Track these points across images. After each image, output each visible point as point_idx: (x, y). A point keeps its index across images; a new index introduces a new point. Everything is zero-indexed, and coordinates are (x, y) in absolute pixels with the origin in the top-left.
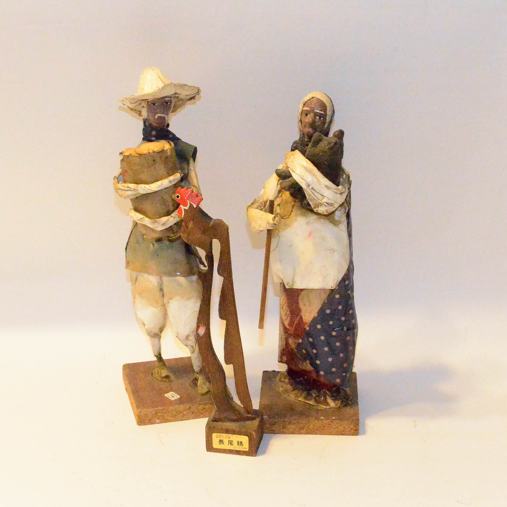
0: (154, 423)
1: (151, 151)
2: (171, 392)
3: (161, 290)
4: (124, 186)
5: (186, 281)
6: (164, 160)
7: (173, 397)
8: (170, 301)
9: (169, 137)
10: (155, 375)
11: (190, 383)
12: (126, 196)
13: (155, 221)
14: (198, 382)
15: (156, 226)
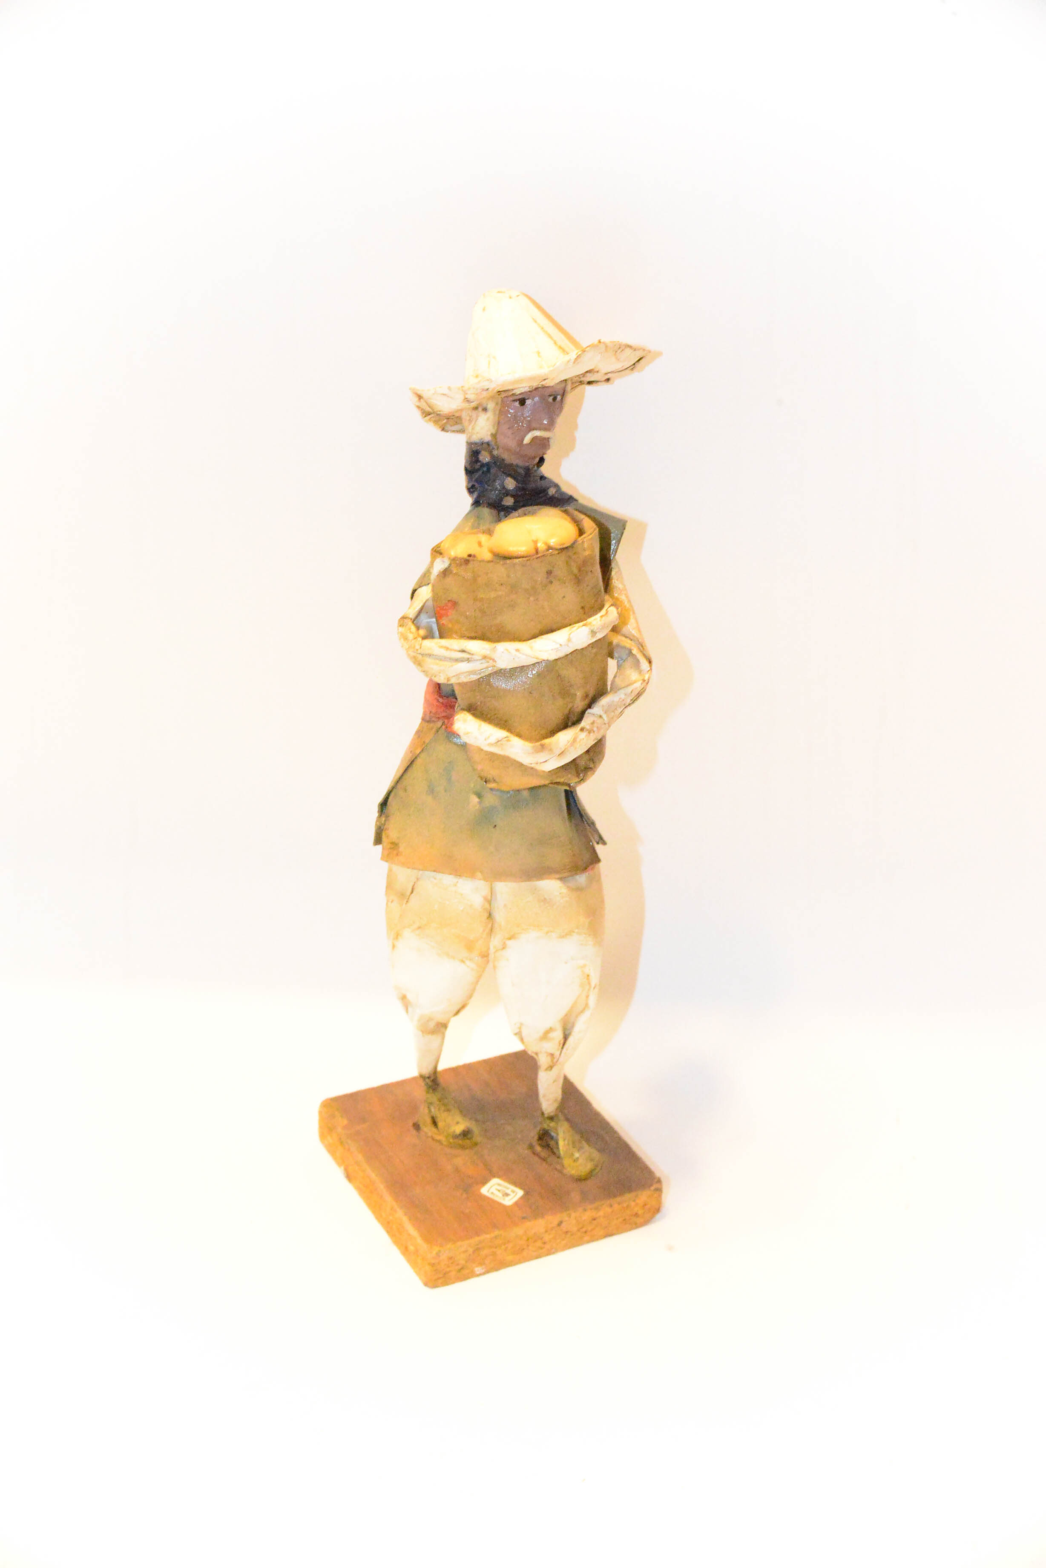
0: (472, 1275)
1: (541, 546)
2: (495, 1181)
3: (490, 916)
4: (447, 649)
5: (564, 890)
6: (575, 571)
7: (507, 1195)
8: (509, 943)
9: (547, 494)
10: (428, 1129)
11: (531, 1147)
12: (450, 675)
13: (542, 746)
14: (557, 1143)
15: (542, 761)
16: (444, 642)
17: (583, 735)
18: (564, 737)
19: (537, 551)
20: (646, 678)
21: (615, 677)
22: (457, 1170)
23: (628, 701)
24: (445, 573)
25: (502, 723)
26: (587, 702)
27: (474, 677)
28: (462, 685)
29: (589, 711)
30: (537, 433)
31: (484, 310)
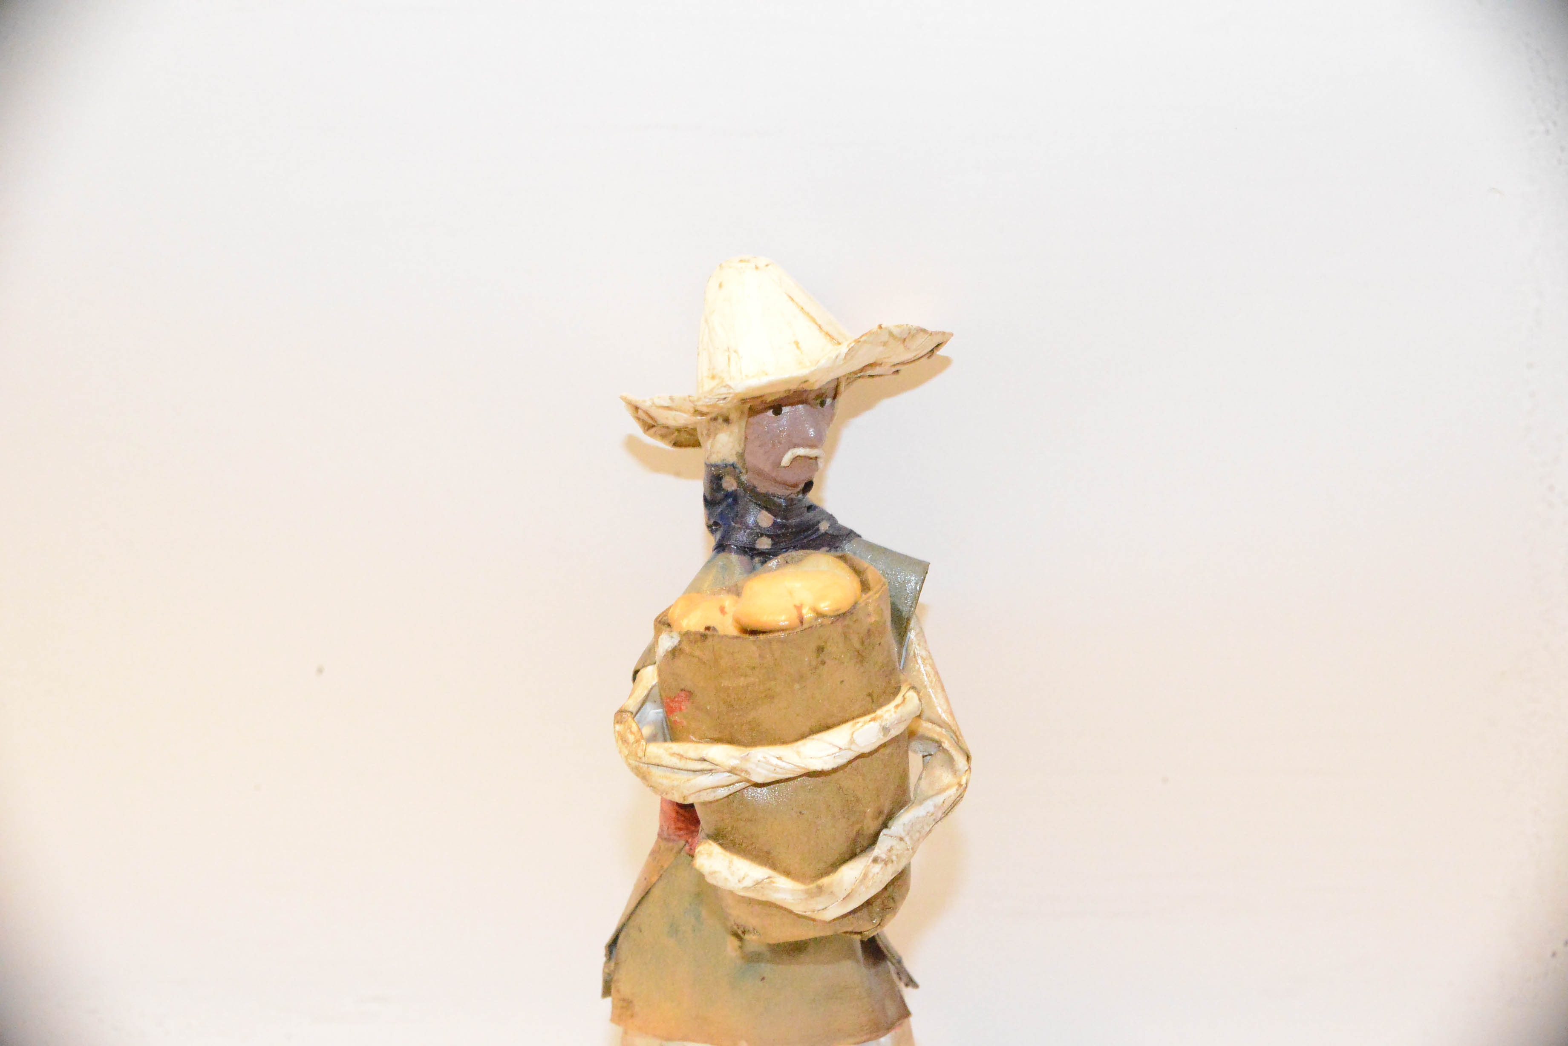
1: (807, 613)
4: (681, 757)
6: (857, 645)
9: (818, 529)
12: (686, 792)
13: (820, 889)
15: (820, 907)
16: (676, 747)
17: (877, 868)
18: (850, 872)
19: (802, 621)
20: (963, 782)
21: (920, 778)
23: (940, 814)
24: (675, 653)
25: (764, 857)
26: (881, 819)
27: (723, 793)
28: (705, 804)
29: (885, 831)
30: (801, 451)
31: (720, 286)
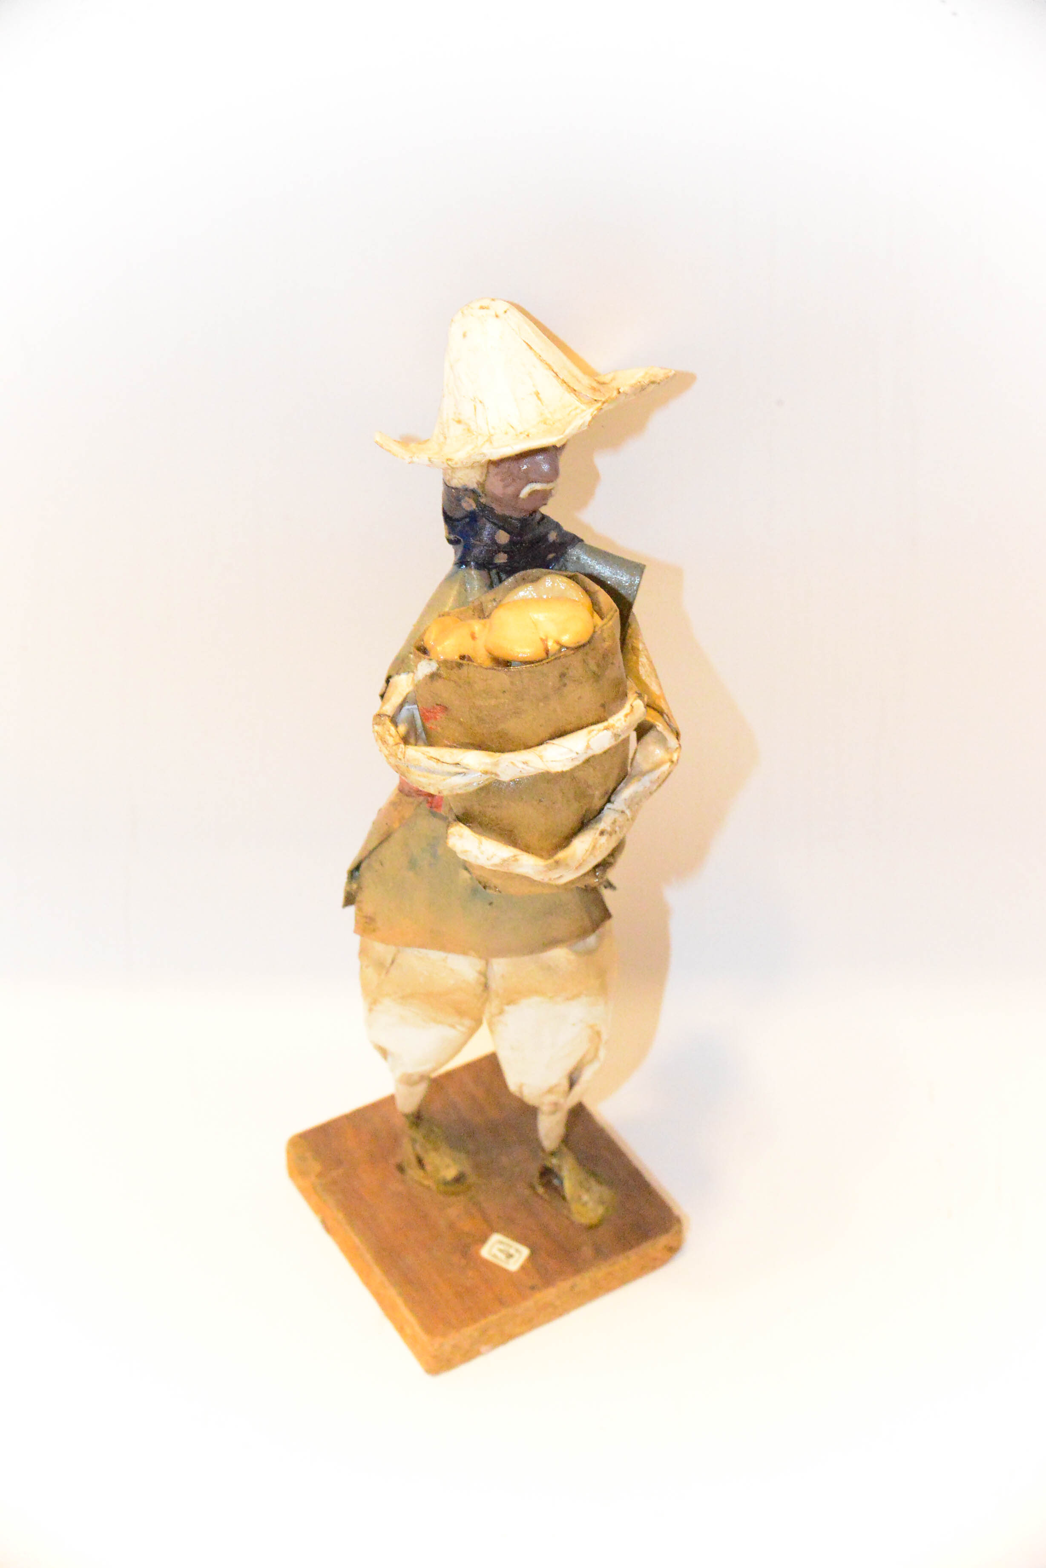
0: (478, 1353)
1: (552, 646)
2: (495, 1238)
3: (485, 987)
5: (572, 957)
6: (593, 667)
7: (510, 1256)
8: (507, 1008)
9: (547, 540)
10: (414, 1173)
11: (532, 1187)
13: (557, 862)
14: (562, 1183)
15: (557, 876)
16: (433, 751)
17: (603, 840)
19: (547, 652)
20: (675, 758)
21: (635, 753)
22: (451, 1226)
23: (655, 787)
24: (433, 676)
26: (606, 797)
28: (456, 795)
29: (609, 805)
30: (538, 486)
31: (464, 335)
